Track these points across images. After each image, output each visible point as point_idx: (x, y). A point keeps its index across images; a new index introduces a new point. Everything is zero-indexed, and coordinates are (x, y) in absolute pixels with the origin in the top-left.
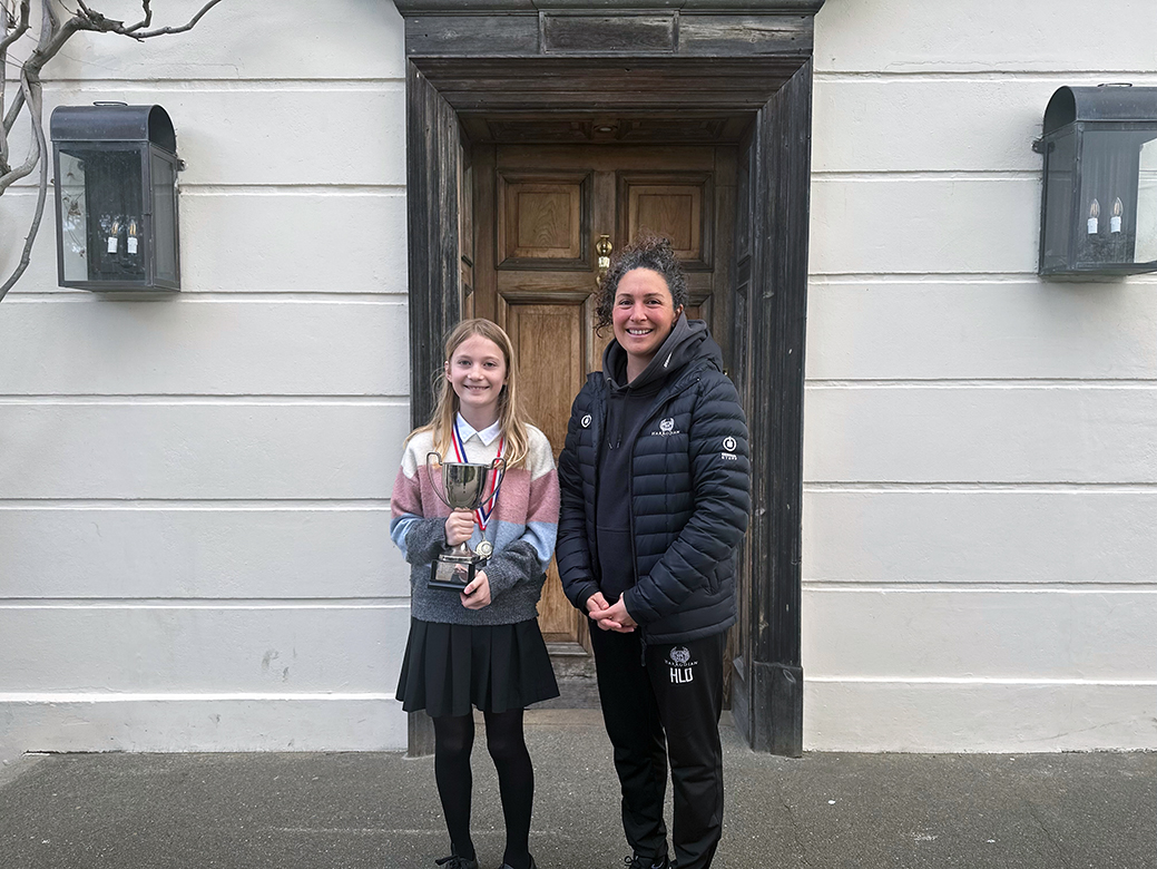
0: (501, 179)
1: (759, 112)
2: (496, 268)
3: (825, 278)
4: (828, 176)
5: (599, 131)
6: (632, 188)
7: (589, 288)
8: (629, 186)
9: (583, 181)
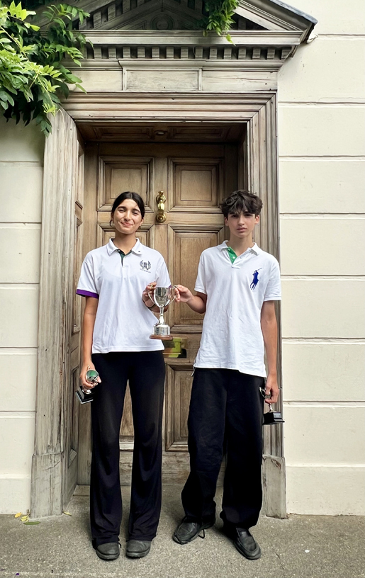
0: (102, 161)
1: (248, 123)
2: (97, 210)
3: (290, 215)
4: (288, 158)
5: (157, 134)
6: (177, 166)
7: (153, 222)
8: (175, 165)
9: (149, 163)
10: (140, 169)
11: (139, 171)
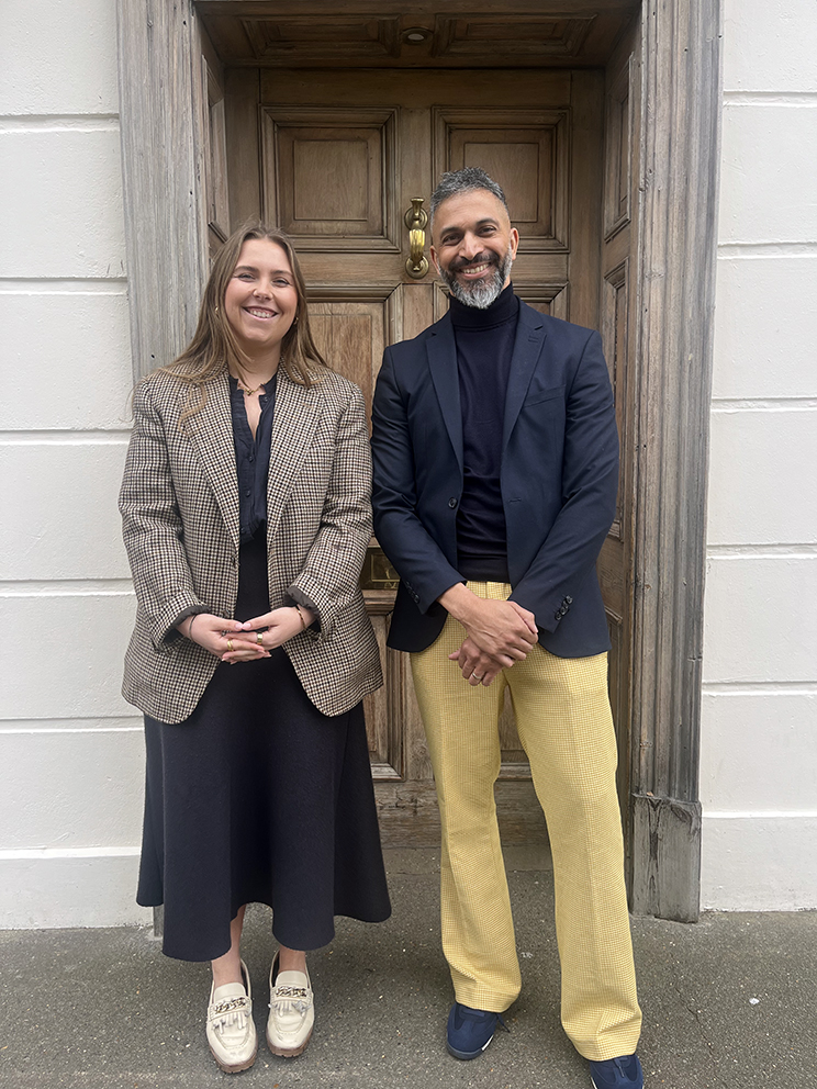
0: (269, 120)
3: (738, 250)
4: (745, 98)
5: (407, 41)
6: (455, 133)
7: (397, 278)
8: (450, 129)
9: (385, 123)
10: (364, 140)
11: (360, 146)
